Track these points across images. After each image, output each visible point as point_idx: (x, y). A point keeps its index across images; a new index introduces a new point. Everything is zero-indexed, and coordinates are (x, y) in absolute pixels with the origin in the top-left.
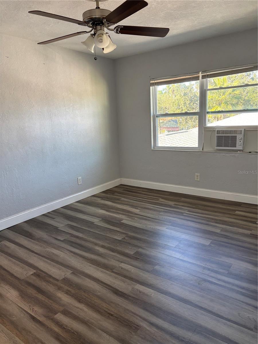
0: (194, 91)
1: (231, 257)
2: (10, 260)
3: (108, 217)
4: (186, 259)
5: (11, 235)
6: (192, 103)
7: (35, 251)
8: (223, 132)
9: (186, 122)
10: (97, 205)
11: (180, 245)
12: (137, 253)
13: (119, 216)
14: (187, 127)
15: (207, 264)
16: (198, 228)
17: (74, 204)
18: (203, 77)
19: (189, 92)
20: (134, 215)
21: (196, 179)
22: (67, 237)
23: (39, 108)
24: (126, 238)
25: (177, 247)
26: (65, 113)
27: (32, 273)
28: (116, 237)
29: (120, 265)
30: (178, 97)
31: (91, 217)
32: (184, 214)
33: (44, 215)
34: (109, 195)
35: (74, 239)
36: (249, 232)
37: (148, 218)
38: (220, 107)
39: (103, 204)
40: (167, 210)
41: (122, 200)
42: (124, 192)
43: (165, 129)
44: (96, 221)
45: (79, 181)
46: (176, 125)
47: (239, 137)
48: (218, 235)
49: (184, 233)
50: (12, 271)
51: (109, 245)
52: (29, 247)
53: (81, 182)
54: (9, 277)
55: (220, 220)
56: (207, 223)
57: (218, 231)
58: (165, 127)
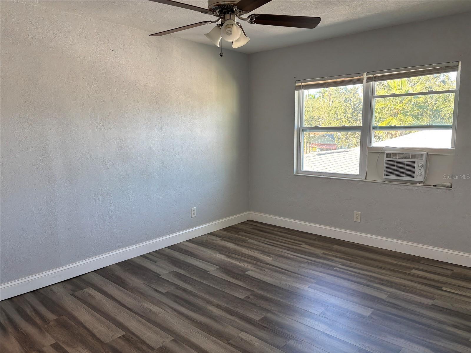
0: (359, 97)
1: (401, 337)
2: (92, 315)
3: (228, 265)
4: (333, 334)
5: (98, 280)
6: (356, 113)
7: (127, 305)
8: (396, 155)
9: (347, 138)
10: (214, 247)
11: (326, 312)
12: (265, 319)
13: (243, 265)
14: (347, 145)
15: (365, 344)
16: (353, 290)
17: (184, 243)
18: (369, 80)
19: (352, 98)
20: (265, 265)
21: (355, 220)
22: (171, 289)
23: (147, 114)
24: (251, 297)
25: (323, 316)
26: (179, 122)
27: (120, 336)
28: (237, 295)
29: (240, 335)
30: (336, 104)
31: (205, 264)
32: (336, 268)
33: (143, 256)
34: (232, 235)
35: (179, 293)
36: (430, 302)
37: (284, 271)
38: (396, 119)
39: (223, 247)
40: (311, 260)
41: (248, 243)
42: (254, 231)
43: (316, 147)
44: (212, 269)
45: (192, 213)
46: (332, 141)
47: (419, 163)
48: (383, 302)
49: (334, 296)
50: (94, 331)
51: (226, 305)
52: (119, 299)
53: (195, 214)
54: (90, 339)
55: (388, 281)
56: (369, 283)
57: (384, 297)
58: (317, 143)
